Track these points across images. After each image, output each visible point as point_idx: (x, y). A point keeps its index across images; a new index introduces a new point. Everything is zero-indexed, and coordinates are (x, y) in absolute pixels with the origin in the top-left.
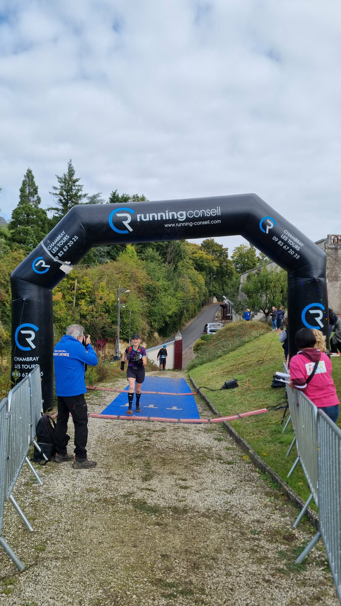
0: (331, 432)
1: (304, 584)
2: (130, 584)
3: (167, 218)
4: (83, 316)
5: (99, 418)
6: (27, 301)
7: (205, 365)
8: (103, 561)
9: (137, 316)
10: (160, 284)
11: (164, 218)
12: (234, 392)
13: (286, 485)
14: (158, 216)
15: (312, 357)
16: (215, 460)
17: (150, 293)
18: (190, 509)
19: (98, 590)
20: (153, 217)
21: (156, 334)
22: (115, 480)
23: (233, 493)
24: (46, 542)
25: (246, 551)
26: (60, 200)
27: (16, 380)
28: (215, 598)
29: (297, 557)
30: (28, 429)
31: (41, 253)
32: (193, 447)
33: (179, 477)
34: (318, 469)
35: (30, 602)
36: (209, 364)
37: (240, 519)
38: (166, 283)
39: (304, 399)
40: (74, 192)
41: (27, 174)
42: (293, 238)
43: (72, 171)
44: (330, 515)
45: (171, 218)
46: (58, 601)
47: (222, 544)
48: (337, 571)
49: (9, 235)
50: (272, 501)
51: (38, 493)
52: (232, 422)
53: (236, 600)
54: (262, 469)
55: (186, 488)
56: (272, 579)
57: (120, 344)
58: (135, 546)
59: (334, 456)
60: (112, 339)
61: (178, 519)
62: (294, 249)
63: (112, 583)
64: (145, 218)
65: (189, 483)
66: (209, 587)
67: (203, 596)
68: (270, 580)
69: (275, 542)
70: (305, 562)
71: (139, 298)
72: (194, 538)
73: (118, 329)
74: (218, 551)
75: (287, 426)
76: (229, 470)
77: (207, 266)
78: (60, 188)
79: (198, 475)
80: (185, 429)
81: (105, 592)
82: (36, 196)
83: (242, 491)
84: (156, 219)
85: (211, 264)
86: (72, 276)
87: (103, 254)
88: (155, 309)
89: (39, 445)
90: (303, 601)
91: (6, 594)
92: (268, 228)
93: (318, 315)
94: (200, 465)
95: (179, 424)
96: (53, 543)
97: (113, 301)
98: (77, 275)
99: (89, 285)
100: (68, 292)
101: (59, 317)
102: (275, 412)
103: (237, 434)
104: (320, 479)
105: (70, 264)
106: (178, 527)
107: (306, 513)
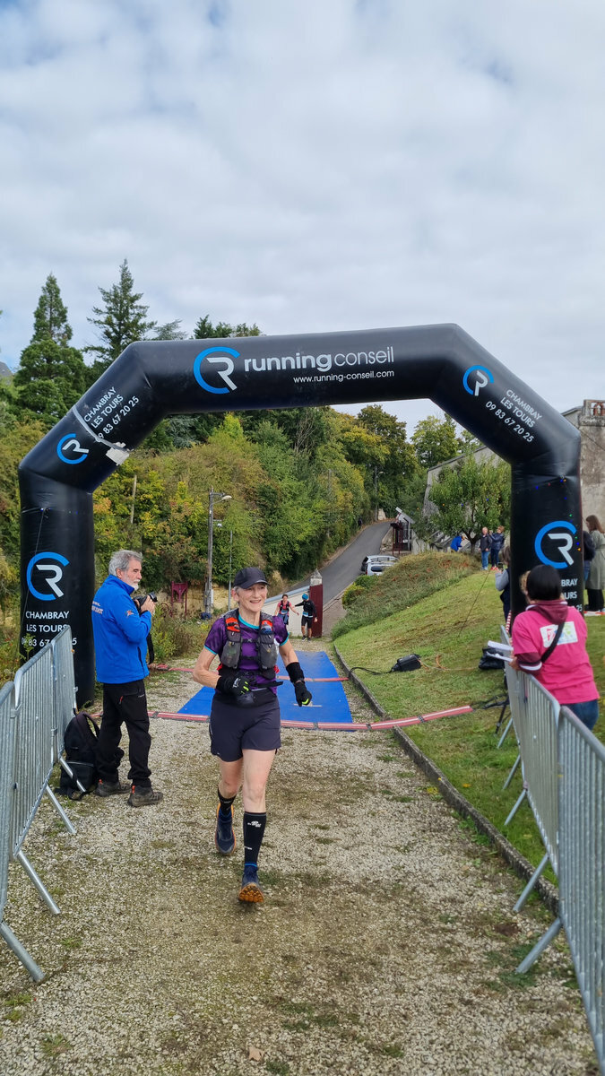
0: (583, 747)
1: (531, 1008)
2: (228, 1005)
3: (299, 367)
4: (148, 542)
5: (176, 719)
6: (48, 512)
7: (362, 630)
8: (181, 966)
9: (242, 541)
10: (285, 485)
11: (293, 367)
12: (413, 676)
13: (503, 839)
14: (281, 363)
15: (553, 615)
16: (379, 795)
17: (266, 501)
18: (334, 877)
19: (172, 1015)
20: (274, 364)
21: (277, 575)
22: (204, 828)
23: (408, 852)
24: (81, 932)
25: (431, 952)
26: (107, 333)
27: (28, 651)
28: (376, 1030)
29: (519, 963)
30: (50, 736)
31: (72, 427)
32: (340, 772)
33: (316, 822)
34: (559, 811)
35: (54, 1035)
36: (370, 628)
37: (421, 897)
38: (295, 484)
39: (536, 690)
40: (132, 318)
41: (48, 285)
42: (522, 404)
43: (129, 280)
44: (578, 890)
45: (304, 366)
46: (103, 1033)
47: (390, 939)
48: (588, 986)
49: (16, 395)
50: (478, 866)
51: (68, 849)
52: (409, 729)
53: (413, 1034)
54: (461, 810)
55: (326, 841)
56: (475, 999)
57: (212, 591)
58: (237, 941)
59: (588, 788)
60: (198, 583)
61: (313, 895)
62: (524, 425)
63: (197, 1004)
64: (259, 366)
65: (332, 834)
66: (366, 1011)
67: (355, 1028)
68: (472, 1001)
69: (482, 937)
70: (533, 971)
71: (247, 509)
72: (340, 928)
73: (209, 564)
74: (382, 950)
75: (506, 736)
76: (404, 812)
77: (367, 455)
78: (107, 311)
79: (349, 820)
80: (327, 740)
81: (185, 1018)
82: (63, 326)
83: (426, 848)
84: (278, 368)
85: (376, 451)
86: (129, 469)
87: (183, 430)
88: (276, 530)
89: (70, 765)
90: (528, 1037)
91: (12, 1021)
92: (478, 385)
93: (564, 542)
94: (352, 802)
95: (316, 732)
96: (95, 935)
97: (202, 516)
98: (138, 468)
99: (158, 485)
100: (121, 499)
101: (104, 542)
102: (484, 712)
103: (416, 749)
104: (562, 829)
105: (125, 448)
106: (311, 909)
107: (537, 886)
